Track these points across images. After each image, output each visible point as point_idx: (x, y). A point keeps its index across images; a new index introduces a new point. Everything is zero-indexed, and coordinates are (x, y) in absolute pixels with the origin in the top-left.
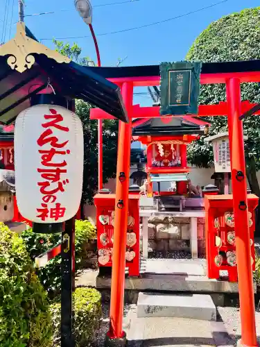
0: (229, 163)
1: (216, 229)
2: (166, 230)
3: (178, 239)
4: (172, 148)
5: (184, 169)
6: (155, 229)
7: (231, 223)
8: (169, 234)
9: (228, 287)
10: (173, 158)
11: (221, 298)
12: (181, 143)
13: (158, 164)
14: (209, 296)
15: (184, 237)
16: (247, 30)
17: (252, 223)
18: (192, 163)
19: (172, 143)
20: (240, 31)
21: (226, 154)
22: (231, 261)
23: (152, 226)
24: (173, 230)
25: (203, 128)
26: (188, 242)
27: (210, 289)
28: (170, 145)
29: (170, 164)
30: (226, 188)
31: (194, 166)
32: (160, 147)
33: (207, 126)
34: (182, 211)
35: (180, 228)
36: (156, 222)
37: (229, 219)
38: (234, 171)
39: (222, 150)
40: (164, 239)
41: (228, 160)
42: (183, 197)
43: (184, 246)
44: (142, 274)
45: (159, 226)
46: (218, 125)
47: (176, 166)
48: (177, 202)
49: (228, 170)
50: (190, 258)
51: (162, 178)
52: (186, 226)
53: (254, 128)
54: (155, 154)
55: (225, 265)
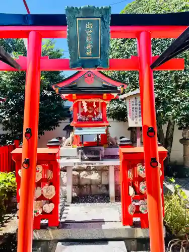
0: (141, 118)
1: (129, 180)
2: (89, 177)
3: (98, 184)
4: (95, 106)
5: (104, 124)
6: (78, 177)
7: (143, 174)
8: (91, 180)
9: (140, 233)
10: (95, 114)
11: (134, 243)
12: (102, 101)
13: (84, 119)
14: (123, 243)
15: (104, 182)
16: (155, 10)
17: (161, 173)
18: (113, 118)
19: (94, 101)
20: (150, 10)
21: (138, 110)
22: (143, 209)
23: (76, 173)
24: (95, 176)
25: (120, 88)
26: (107, 186)
27: (124, 235)
28: (93, 102)
29: (93, 119)
30: (139, 140)
31: (115, 120)
32: (85, 104)
33: (123, 86)
34: (102, 160)
35: (100, 174)
36: (79, 170)
37: (141, 170)
38: (145, 126)
39: (134, 106)
40: (86, 185)
41: (140, 116)
42: (102, 148)
43: (104, 191)
44: (62, 223)
45: (83, 174)
46: (133, 87)
47: (99, 121)
48: (97, 153)
49: (140, 125)
50: (108, 201)
51: (85, 131)
52: (105, 173)
53: (162, 89)
54: (80, 111)
55: (137, 212)
